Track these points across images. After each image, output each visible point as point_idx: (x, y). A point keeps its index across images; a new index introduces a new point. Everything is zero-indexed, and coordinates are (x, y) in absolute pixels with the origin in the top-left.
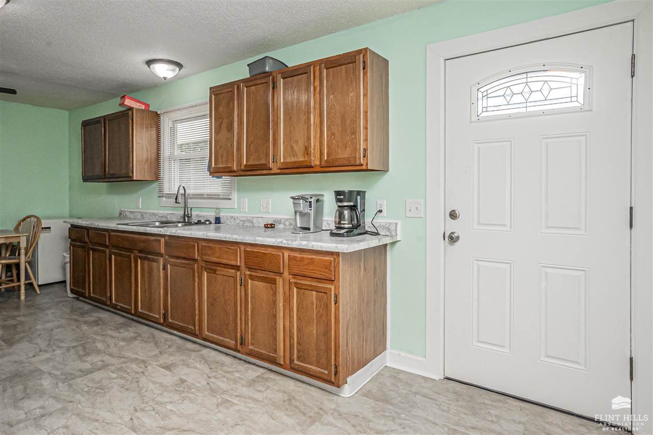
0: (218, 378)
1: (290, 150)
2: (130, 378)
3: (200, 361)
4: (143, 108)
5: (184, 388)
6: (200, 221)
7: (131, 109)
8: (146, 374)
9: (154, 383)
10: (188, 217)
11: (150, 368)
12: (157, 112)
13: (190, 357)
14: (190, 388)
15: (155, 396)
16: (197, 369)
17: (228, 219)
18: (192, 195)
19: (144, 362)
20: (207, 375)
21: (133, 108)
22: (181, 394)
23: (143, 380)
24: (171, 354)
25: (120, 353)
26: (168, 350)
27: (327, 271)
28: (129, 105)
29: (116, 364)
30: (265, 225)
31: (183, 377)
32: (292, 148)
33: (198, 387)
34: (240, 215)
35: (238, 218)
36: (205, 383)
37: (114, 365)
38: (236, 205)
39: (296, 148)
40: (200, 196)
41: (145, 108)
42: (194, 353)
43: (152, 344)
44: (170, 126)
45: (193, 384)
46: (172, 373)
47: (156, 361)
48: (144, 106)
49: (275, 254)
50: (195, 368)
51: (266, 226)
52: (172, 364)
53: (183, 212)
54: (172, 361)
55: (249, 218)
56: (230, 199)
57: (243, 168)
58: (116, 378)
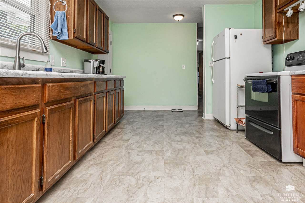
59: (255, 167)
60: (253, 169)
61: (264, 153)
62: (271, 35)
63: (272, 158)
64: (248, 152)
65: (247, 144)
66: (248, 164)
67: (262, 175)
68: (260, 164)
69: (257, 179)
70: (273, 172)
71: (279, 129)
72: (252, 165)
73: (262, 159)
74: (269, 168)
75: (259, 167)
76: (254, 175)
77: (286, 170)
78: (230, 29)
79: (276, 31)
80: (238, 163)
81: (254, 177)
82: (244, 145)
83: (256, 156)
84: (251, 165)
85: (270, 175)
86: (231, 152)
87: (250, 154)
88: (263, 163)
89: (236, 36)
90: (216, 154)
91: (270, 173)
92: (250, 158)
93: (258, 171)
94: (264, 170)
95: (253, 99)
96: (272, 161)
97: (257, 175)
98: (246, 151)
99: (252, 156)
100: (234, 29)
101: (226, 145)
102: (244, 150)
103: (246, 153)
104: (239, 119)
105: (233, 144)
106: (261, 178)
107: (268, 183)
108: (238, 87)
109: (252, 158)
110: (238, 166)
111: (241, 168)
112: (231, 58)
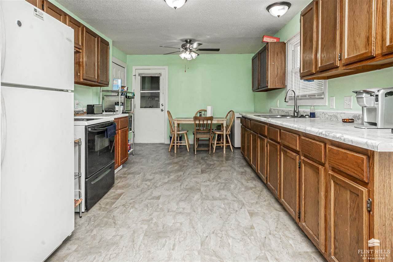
0: (276, 237)
1: (353, 45)
2: (228, 211)
3: (274, 219)
4: (275, 41)
5: (248, 233)
6: (303, 115)
7: (267, 43)
8: (237, 213)
9: (236, 220)
10: (296, 112)
11: (243, 209)
12: (284, 42)
13: (270, 214)
14: (252, 235)
15: (230, 229)
16: (268, 223)
17: (320, 114)
18: (301, 96)
19: (243, 204)
20: (270, 231)
21: (268, 42)
22: (244, 236)
23: (233, 216)
24: (261, 207)
25: (237, 195)
26: (262, 203)
27: (359, 169)
28: (266, 41)
29: (229, 200)
30: (343, 119)
31: (254, 225)
32: (355, 42)
33: (257, 236)
34: (329, 111)
35: (327, 114)
36: (263, 236)
37: (228, 200)
38: (327, 103)
39: (358, 42)
40: (304, 97)
41: (277, 41)
42: (275, 211)
43: (257, 196)
44: (292, 49)
45: (256, 233)
46: (251, 219)
47: (249, 207)
48: (276, 40)
49: (318, 144)
50: (267, 222)
51: (344, 121)
52: (257, 213)
53: (294, 109)
54: (258, 211)
55: (335, 114)
56: (323, 98)
57: (318, 70)
58: (222, 209)
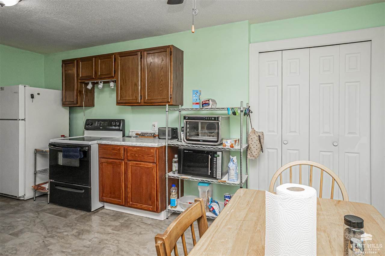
59: (73, 224)
60: (73, 227)
61: (74, 210)
62: (72, 101)
63: (82, 212)
64: (59, 215)
65: (53, 209)
66: (66, 225)
67: (82, 228)
68: (76, 221)
69: (80, 233)
70: (88, 222)
71: (89, 187)
72: (70, 224)
73: (75, 216)
74: (84, 221)
75: (76, 224)
76: (76, 231)
77: (96, 216)
78: (25, 86)
79: (77, 98)
80: (57, 228)
81: (77, 232)
82: (52, 211)
83: (69, 215)
84: (68, 225)
85: (88, 225)
86: (43, 222)
87: (62, 216)
88: (77, 219)
89: (33, 96)
90: (28, 231)
91: (87, 224)
92: (65, 219)
93: (78, 227)
94: (81, 224)
95: (60, 164)
96: (84, 214)
97: (78, 230)
98: (57, 215)
99: (65, 217)
100: (30, 87)
101: (32, 218)
102: (54, 215)
103: (58, 217)
104: (37, 185)
105: (39, 214)
106: (82, 230)
107: (89, 231)
108: (37, 152)
109: (66, 219)
110: (58, 231)
111: (62, 231)
112: (26, 120)
